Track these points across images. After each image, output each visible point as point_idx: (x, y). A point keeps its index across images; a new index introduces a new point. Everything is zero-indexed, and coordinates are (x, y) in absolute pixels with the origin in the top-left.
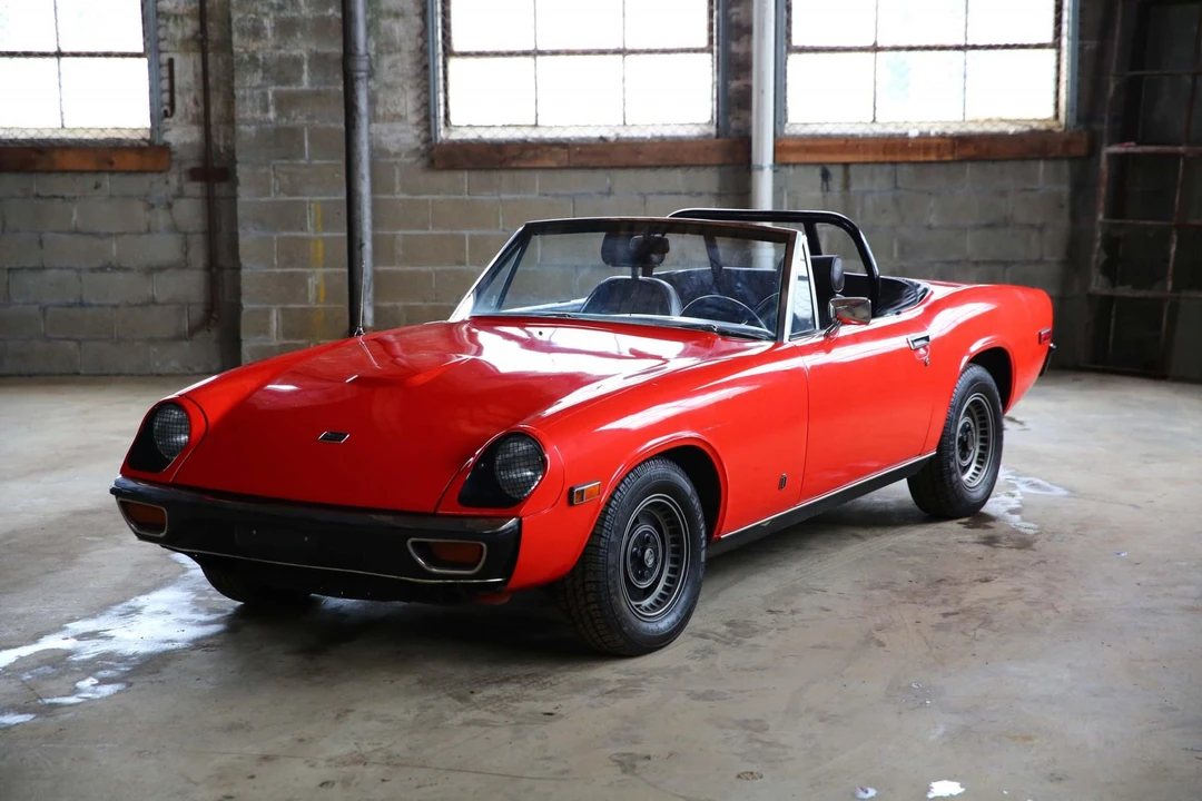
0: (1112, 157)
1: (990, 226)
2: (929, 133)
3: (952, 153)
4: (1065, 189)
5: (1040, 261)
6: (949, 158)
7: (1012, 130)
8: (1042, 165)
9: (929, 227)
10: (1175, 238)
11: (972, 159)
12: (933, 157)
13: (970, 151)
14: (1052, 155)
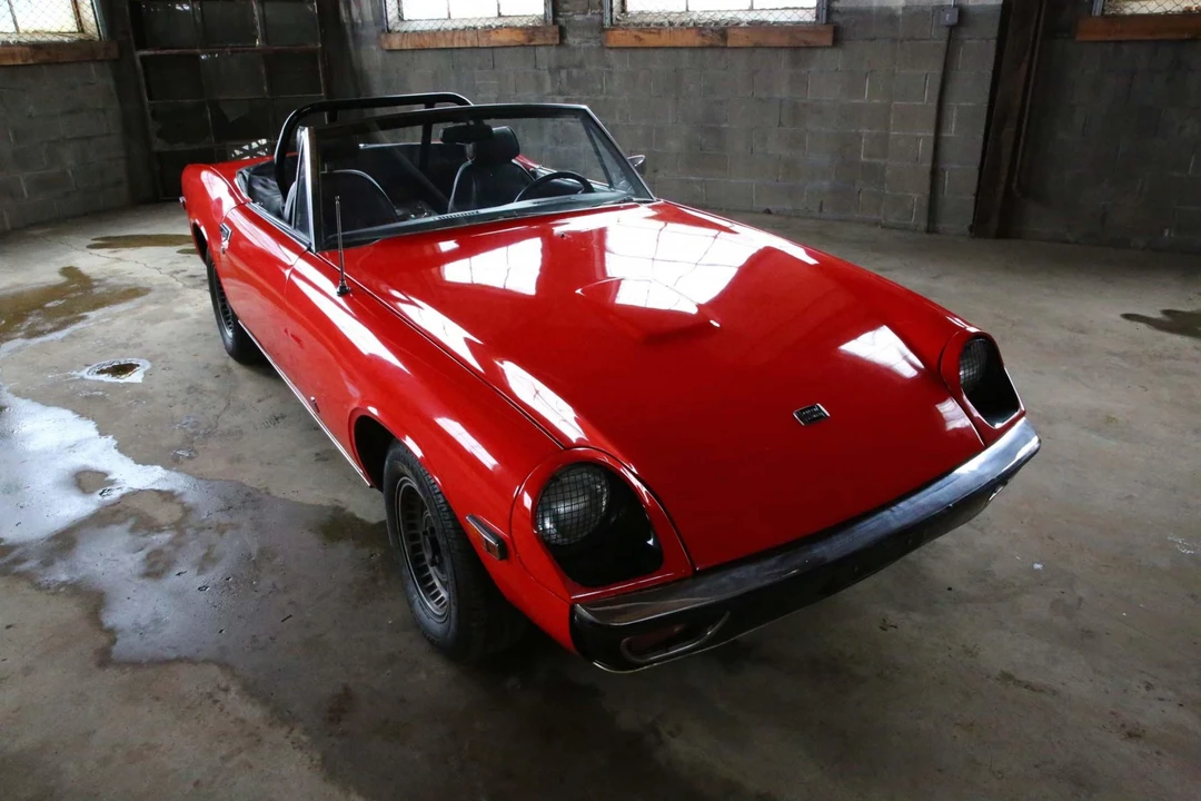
0: (143, 58)
1: (71, 112)
2: (8, 42)
3: (33, 57)
4: (111, 83)
5: (108, 135)
6: (31, 62)
7: (66, 39)
8: (92, 66)
9: (30, 116)
10: (208, 109)
11: (47, 63)
12: (20, 62)
13: (42, 56)
14: (98, 58)
